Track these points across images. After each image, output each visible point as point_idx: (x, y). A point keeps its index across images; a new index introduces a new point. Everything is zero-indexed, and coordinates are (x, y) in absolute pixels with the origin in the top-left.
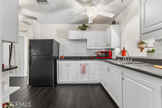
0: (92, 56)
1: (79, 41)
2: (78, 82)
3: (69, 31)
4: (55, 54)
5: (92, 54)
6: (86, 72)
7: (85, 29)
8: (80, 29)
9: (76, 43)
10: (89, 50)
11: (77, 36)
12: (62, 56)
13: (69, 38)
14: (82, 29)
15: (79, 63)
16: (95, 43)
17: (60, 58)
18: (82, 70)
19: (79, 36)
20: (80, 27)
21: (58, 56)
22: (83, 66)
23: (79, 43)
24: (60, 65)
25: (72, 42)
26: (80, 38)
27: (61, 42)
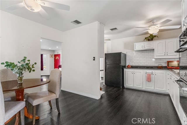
0: (161, 65)
1: (146, 51)
2: (144, 88)
3: (135, 44)
4: (122, 64)
5: (161, 64)
6: (152, 80)
7: (152, 40)
8: (147, 40)
9: (142, 54)
10: (157, 60)
11: (143, 47)
12: (129, 65)
13: (135, 50)
14: (149, 40)
15: (144, 72)
16: (164, 53)
17: (127, 67)
18: (147, 78)
19: (145, 47)
20: (147, 38)
21: (125, 65)
22: (148, 74)
23: (146, 53)
24: (127, 73)
25: (138, 52)
26: (146, 48)
27: (128, 53)
